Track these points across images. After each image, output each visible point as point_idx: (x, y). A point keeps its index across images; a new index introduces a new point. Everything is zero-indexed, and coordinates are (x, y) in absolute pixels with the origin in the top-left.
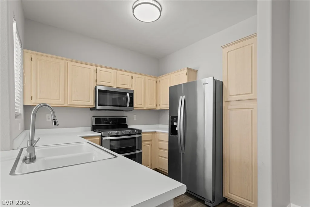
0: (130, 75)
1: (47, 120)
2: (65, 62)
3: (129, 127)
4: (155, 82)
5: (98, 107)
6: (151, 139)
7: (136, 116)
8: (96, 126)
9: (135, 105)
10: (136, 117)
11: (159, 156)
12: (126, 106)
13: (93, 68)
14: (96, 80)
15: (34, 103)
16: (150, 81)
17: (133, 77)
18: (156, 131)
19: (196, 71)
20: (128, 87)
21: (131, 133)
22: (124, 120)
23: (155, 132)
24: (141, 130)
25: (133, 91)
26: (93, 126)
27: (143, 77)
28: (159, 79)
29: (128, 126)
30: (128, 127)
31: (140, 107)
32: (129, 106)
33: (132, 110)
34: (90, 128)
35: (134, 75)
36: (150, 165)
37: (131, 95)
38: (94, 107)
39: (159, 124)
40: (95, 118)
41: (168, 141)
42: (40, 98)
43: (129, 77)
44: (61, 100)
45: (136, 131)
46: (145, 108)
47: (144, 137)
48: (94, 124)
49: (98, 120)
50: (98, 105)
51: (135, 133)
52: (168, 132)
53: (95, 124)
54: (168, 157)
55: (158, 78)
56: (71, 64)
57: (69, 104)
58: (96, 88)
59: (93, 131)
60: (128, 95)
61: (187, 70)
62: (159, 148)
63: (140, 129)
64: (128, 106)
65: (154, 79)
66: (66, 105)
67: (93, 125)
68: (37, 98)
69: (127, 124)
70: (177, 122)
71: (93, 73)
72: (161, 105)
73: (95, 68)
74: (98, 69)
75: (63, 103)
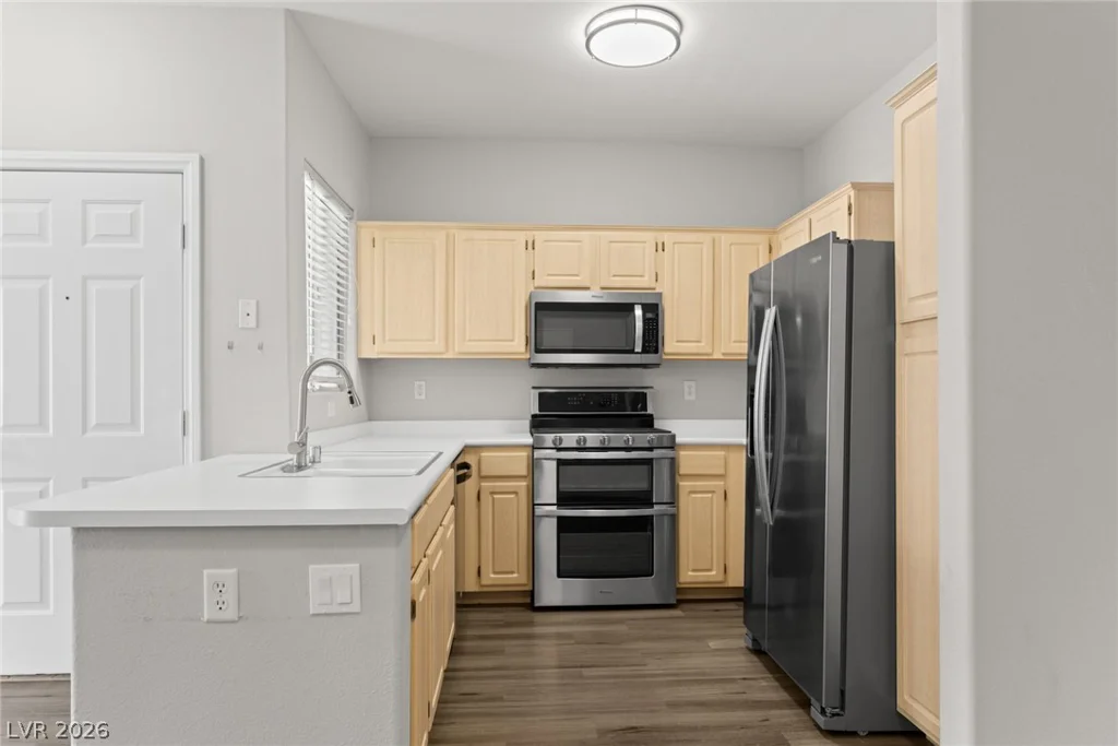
0: (652, 238)
1: (417, 397)
2: (448, 236)
3: (658, 424)
4: (762, 248)
5: (535, 358)
6: (721, 471)
7: (693, 384)
8: (541, 417)
9: (672, 344)
10: (693, 390)
12: (632, 351)
13: (521, 237)
14: (533, 273)
15: (378, 353)
16: (738, 247)
17: (663, 244)
19: (889, 188)
20: (646, 281)
21: (634, 444)
22: (640, 399)
23: (742, 447)
25: (660, 295)
26: (533, 417)
27: (706, 238)
28: (780, 236)
29: (655, 421)
30: (656, 426)
31: (695, 351)
32: (645, 350)
33: (657, 365)
34: (527, 423)
35: (667, 237)
36: (715, 568)
37: (653, 311)
38: (527, 356)
40: (540, 393)
42: (390, 340)
43: (650, 248)
44: (437, 342)
45: (650, 437)
46: (717, 357)
47: (687, 462)
48: (536, 410)
49: (545, 399)
50: (538, 352)
51: (645, 444)
53: (538, 412)
55: (774, 233)
56: (462, 236)
57: (456, 350)
58: (530, 298)
60: (638, 312)
61: (852, 193)
64: (638, 349)
65: (758, 238)
67: (534, 412)
68: (384, 340)
69: (651, 416)
71: (524, 254)
73: (529, 235)
74: (540, 236)
75: (442, 349)
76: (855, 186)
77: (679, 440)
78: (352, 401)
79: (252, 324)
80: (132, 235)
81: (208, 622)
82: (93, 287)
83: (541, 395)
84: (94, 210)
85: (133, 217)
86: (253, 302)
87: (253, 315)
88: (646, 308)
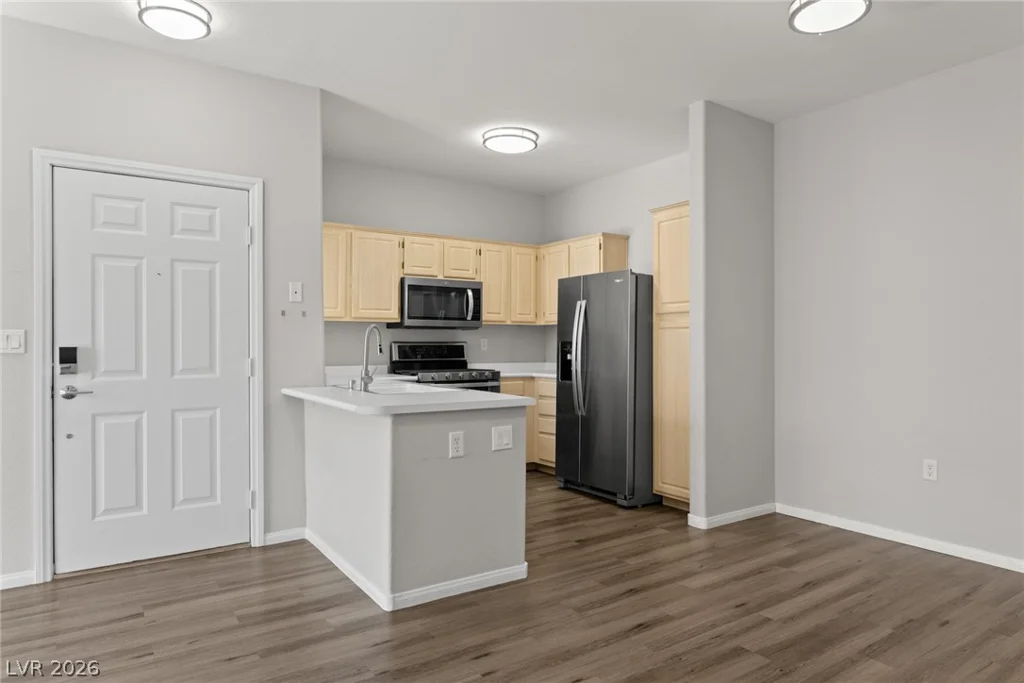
0: (473, 246)
2: (347, 233)
3: (470, 366)
4: (533, 258)
5: (408, 322)
7: (486, 340)
8: (399, 362)
9: (485, 316)
10: (486, 344)
11: (541, 433)
12: (465, 319)
13: (397, 239)
14: (403, 264)
16: (521, 255)
17: (480, 250)
18: (534, 375)
19: (627, 238)
20: (470, 274)
21: (478, 378)
22: (458, 350)
23: (533, 378)
24: (499, 373)
25: (481, 284)
26: (393, 363)
27: (504, 248)
28: (543, 251)
29: (469, 364)
31: (496, 320)
32: (473, 319)
33: (477, 328)
34: (385, 367)
35: (484, 247)
37: (477, 293)
38: (399, 321)
39: (545, 361)
40: (397, 345)
41: (555, 395)
43: (473, 252)
45: (487, 373)
46: (509, 323)
48: (396, 357)
49: (402, 350)
50: (409, 318)
51: (484, 378)
52: (555, 376)
53: (397, 359)
54: (555, 432)
55: (542, 248)
56: (357, 234)
57: (353, 316)
58: (402, 281)
59: (395, 373)
60: (470, 293)
61: (602, 238)
62: (541, 415)
63: (497, 370)
64: (469, 318)
65: (531, 251)
66: (347, 319)
67: (394, 359)
69: (466, 360)
70: (570, 353)
71: (397, 250)
72: (547, 314)
73: (401, 238)
74: (408, 239)
75: (343, 315)
76: (604, 235)
77: (502, 375)
78: (381, 351)
79: (299, 299)
80: (210, 231)
81: (453, 458)
82: (180, 268)
83: (399, 347)
84: (180, 211)
85: (211, 218)
86: (300, 284)
87: (299, 292)
88: (473, 290)
